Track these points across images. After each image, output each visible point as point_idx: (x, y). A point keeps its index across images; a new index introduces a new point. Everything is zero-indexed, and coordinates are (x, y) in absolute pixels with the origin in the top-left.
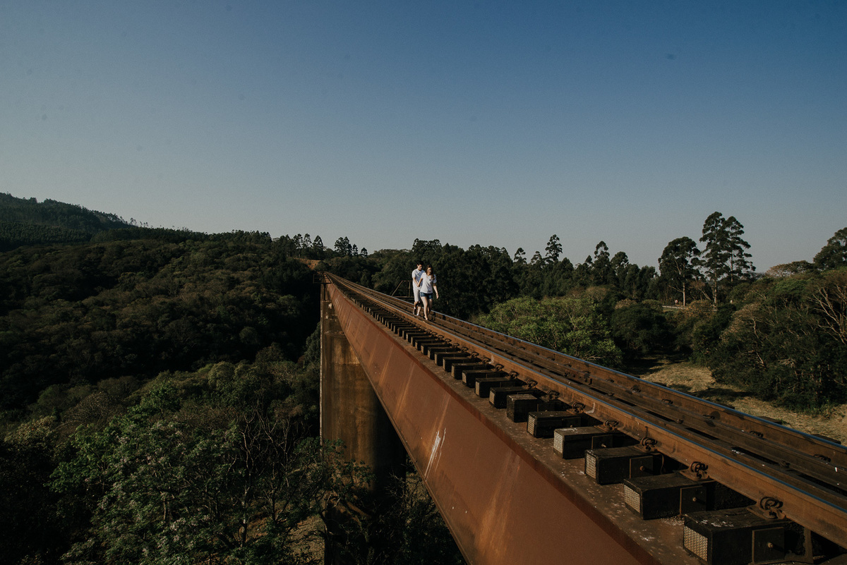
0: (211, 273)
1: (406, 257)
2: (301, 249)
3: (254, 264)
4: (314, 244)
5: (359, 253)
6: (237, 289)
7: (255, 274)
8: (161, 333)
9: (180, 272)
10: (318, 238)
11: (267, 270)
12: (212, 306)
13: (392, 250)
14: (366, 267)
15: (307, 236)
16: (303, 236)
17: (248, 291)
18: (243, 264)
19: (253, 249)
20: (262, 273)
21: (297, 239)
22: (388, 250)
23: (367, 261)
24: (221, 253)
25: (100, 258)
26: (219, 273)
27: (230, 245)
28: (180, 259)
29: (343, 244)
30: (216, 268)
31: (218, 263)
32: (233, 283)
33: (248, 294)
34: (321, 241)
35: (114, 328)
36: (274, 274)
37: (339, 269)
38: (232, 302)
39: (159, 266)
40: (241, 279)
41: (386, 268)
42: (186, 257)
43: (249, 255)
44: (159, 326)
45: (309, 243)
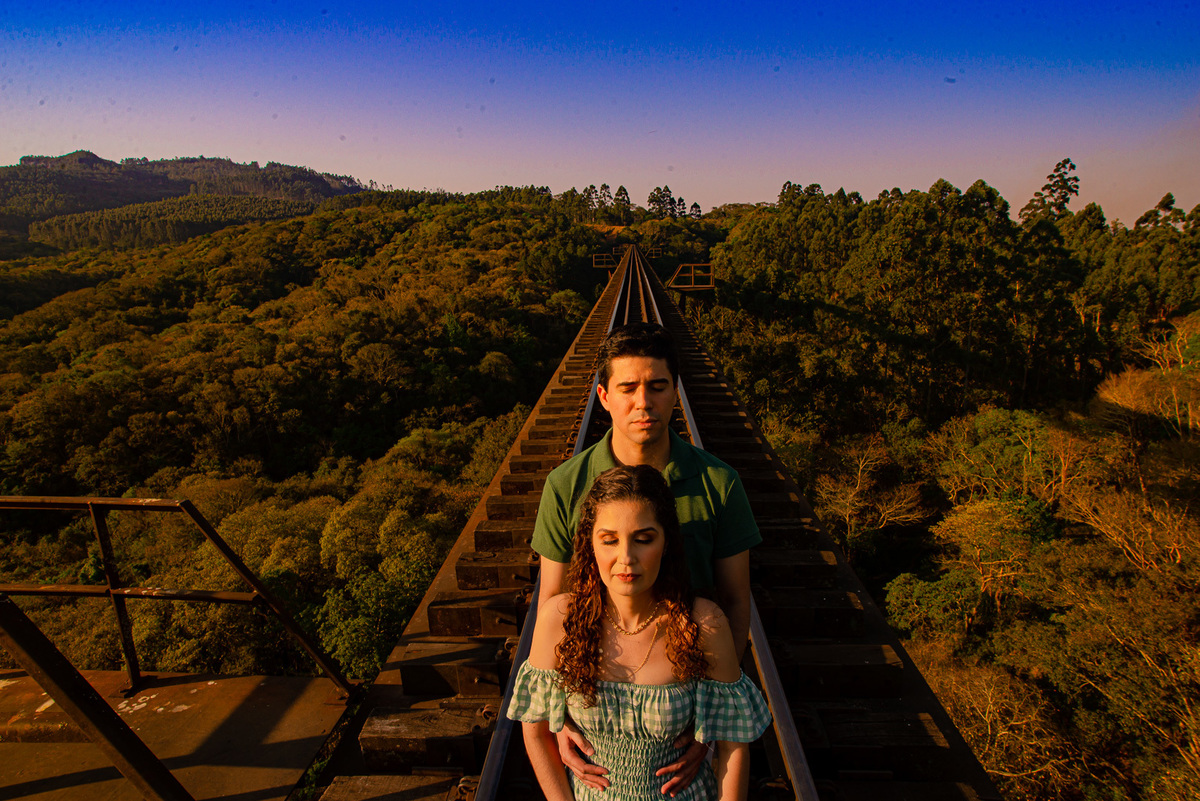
0: (446, 256)
1: (770, 215)
2: (596, 210)
3: (515, 235)
4: (616, 200)
6: (483, 281)
7: (513, 253)
8: (344, 368)
9: (402, 256)
10: (622, 191)
11: (534, 246)
12: (435, 314)
13: (742, 205)
14: (700, 234)
15: (605, 187)
16: (598, 188)
17: (499, 284)
18: (497, 237)
19: (516, 213)
20: (527, 251)
21: (590, 194)
22: (735, 206)
23: (702, 224)
24: (465, 221)
25: (296, 239)
26: (456, 254)
27: (483, 206)
28: (406, 234)
29: (661, 197)
30: (457, 246)
31: (459, 238)
32: (477, 269)
33: (499, 290)
34: (626, 194)
35: (271, 361)
36: (545, 252)
37: (655, 239)
38: (469, 304)
39: (377, 246)
40: (491, 263)
41: (735, 234)
42: (414, 231)
43: (509, 222)
44: (343, 356)
45: (608, 199)
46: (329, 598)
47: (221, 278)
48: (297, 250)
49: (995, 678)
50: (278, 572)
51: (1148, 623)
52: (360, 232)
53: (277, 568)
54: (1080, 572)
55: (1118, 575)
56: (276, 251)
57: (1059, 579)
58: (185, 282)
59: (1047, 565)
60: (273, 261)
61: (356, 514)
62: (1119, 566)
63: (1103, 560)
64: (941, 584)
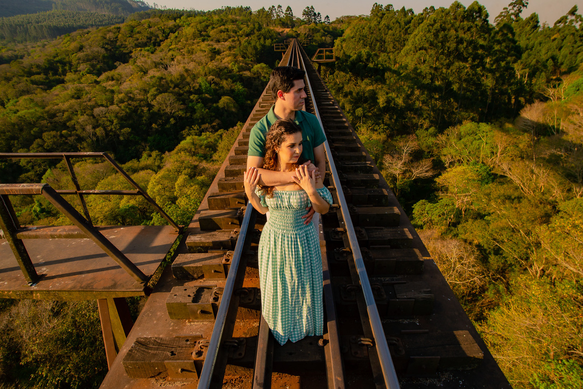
0: (198, 46)
1: (366, 22)
2: (275, 20)
3: (233, 34)
4: (285, 14)
5: (323, 20)
6: (218, 59)
7: (233, 44)
8: (150, 106)
9: (175, 46)
10: (289, 9)
11: (244, 40)
12: (195, 77)
13: (351, 16)
14: (329, 33)
15: (280, 7)
16: (276, 7)
17: (226, 61)
18: (224, 35)
19: (234, 22)
20: (240, 43)
21: (272, 11)
22: (348, 17)
23: (331, 27)
24: (207, 26)
25: (117, 37)
26: (203, 45)
27: (216, 18)
28: (176, 34)
29: (310, 12)
30: (203, 41)
31: (204, 36)
32: (215, 53)
33: (226, 64)
34: (291, 10)
35: (112, 104)
36: (249, 43)
37: (306, 36)
38: (212, 72)
39: (161, 41)
40: (222, 49)
41: (348, 33)
42: (180, 32)
43: (230, 26)
44: (149, 100)
45: (281, 13)
46: (154, 217)
47: (79, 59)
48: (118, 43)
49: (458, 244)
50: (128, 206)
51: (524, 217)
52: (152, 33)
53: (128, 204)
54: (499, 197)
55: (515, 198)
56: (107, 44)
57: (490, 200)
58: (60, 62)
59: (485, 194)
60: (106, 49)
61: (164, 177)
62: (516, 194)
63: (510, 192)
64: (438, 205)
